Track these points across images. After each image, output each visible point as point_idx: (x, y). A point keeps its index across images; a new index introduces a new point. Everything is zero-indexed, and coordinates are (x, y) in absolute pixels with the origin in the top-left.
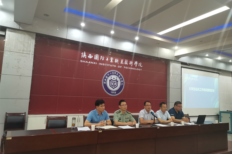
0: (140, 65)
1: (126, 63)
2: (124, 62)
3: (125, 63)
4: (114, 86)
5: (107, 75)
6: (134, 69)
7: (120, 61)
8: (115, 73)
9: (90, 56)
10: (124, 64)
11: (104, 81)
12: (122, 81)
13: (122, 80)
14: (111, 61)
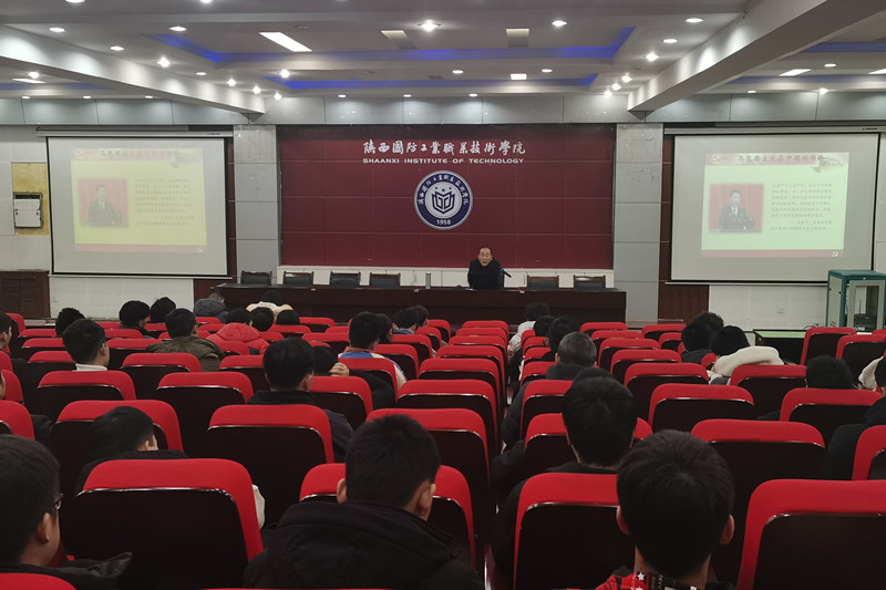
0: (519, 150)
1: (475, 149)
2: (468, 147)
3: (472, 151)
4: (443, 208)
5: (425, 184)
6: (500, 161)
7: (457, 148)
8: (446, 177)
9: (384, 148)
10: (469, 152)
11: (419, 198)
13: (466, 191)
14: (435, 151)
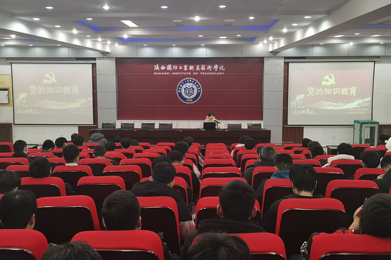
0: (222, 69)
1: (203, 68)
2: (200, 68)
6: (214, 74)
7: (195, 68)
8: (190, 81)
9: (163, 68)
12: (199, 88)
14: (186, 69)
